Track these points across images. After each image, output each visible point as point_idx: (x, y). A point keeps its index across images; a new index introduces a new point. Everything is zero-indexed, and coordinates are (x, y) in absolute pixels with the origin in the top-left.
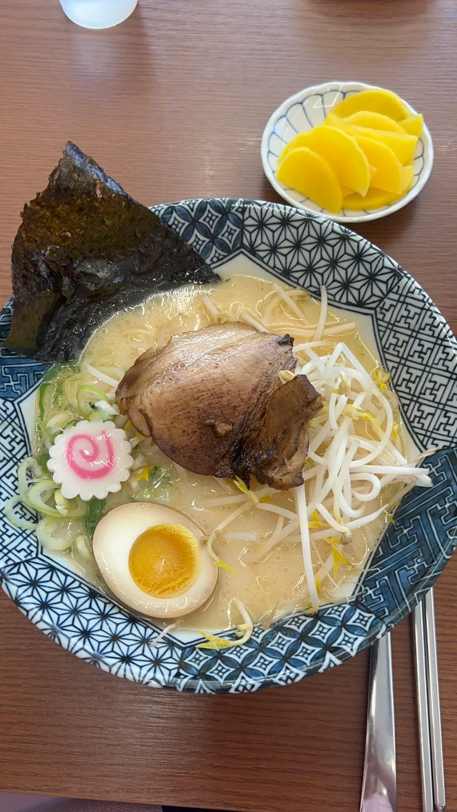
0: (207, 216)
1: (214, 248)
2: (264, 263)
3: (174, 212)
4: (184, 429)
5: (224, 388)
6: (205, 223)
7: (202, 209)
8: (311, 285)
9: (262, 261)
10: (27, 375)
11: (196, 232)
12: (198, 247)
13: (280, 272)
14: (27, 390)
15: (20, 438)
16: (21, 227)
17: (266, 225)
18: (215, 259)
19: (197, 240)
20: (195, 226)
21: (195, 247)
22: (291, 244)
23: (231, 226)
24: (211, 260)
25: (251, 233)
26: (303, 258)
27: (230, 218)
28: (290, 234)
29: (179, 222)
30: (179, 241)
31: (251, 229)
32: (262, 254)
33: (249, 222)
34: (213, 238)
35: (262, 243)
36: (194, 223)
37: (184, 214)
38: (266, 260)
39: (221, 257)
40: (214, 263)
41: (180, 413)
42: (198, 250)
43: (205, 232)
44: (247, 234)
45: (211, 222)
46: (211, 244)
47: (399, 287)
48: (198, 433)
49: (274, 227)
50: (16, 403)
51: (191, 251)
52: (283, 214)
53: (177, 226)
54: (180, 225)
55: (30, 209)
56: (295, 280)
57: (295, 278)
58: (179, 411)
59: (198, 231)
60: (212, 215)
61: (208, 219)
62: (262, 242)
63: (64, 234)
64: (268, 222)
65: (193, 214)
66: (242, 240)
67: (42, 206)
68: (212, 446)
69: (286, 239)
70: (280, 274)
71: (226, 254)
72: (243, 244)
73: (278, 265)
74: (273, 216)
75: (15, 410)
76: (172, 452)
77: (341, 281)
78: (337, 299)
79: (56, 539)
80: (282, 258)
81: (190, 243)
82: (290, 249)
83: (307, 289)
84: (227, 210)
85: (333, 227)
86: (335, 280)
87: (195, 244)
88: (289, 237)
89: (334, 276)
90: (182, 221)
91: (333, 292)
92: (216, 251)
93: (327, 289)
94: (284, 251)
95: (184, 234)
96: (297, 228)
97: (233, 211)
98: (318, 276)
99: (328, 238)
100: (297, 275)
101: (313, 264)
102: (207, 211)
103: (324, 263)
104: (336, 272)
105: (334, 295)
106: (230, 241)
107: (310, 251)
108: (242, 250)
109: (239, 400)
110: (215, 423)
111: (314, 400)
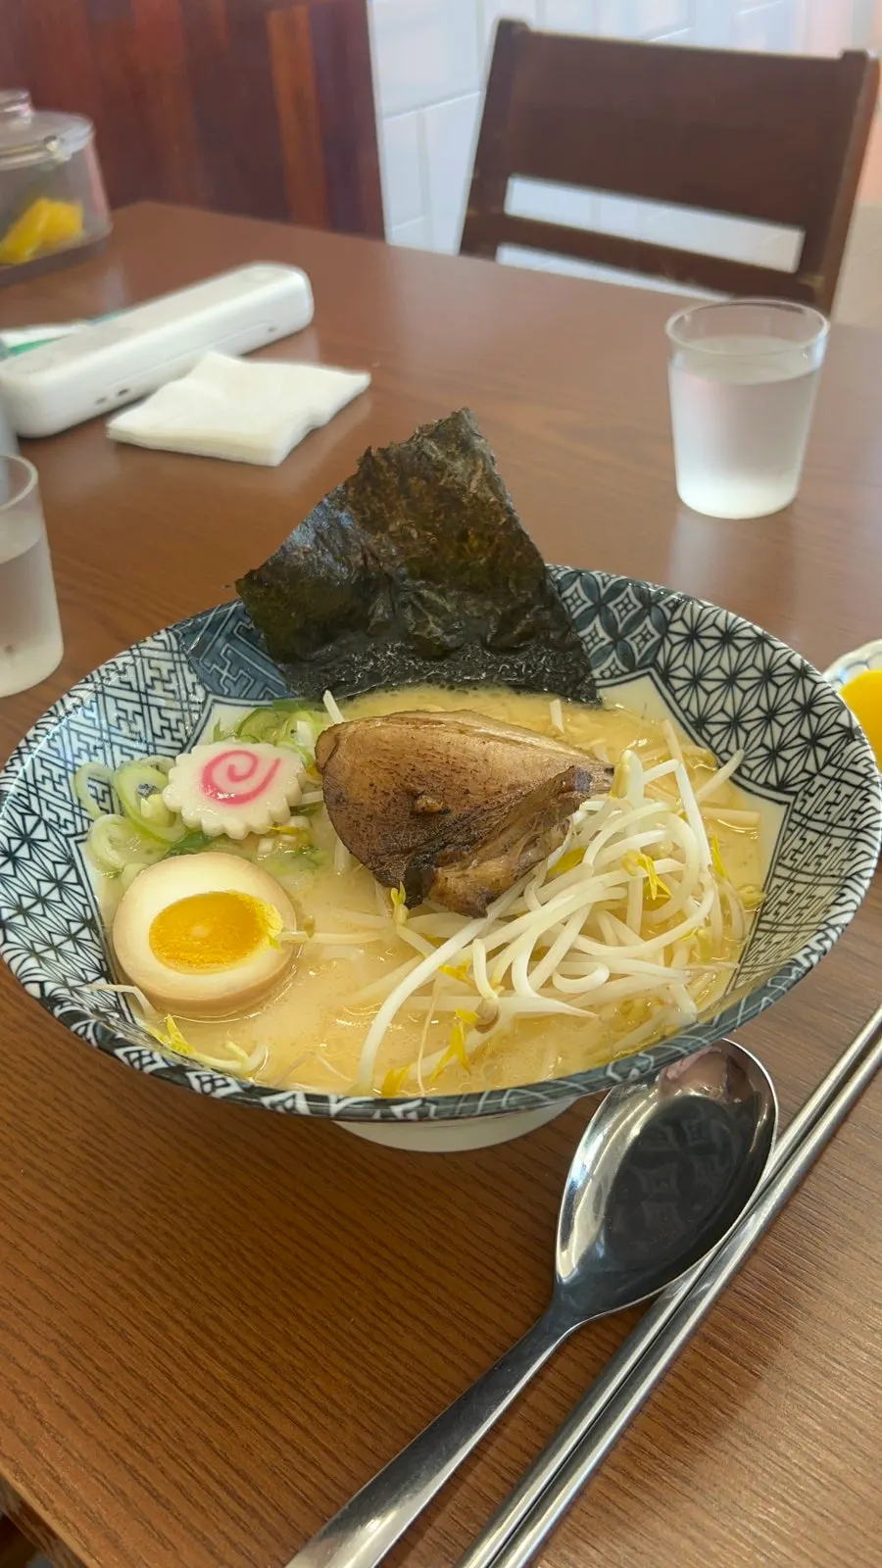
0: (622, 602)
1: (614, 655)
2: (675, 699)
3: (578, 581)
4: (374, 781)
5: (471, 766)
6: (615, 611)
7: (616, 590)
8: (726, 751)
9: (673, 695)
10: (252, 681)
11: (597, 621)
12: (591, 645)
13: (692, 719)
14: (238, 698)
15: (180, 735)
16: (353, 477)
17: (698, 638)
18: (607, 674)
19: (593, 634)
20: (598, 612)
21: (587, 644)
22: (723, 676)
23: (650, 627)
24: (602, 673)
25: (673, 645)
26: (732, 702)
27: (653, 614)
28: (727, 659)
29: (579, 597)
30: (567, 625)
31: (675, 639)
32: (677, 684)
33: (678, 627)
34: (617, 639)
35: (684, 666)
36: (599, 607)
37: (591, 588)
38: (679, 695)
39: (617, 672)
40: (604, 678)
41: (385, 761)
42: (589, 651)
43: (610, 627)
44: (668, 646)
45: (624, 612)
46: (611, 647)
47: (842, 755)
48: (390, 798)
49: (708, 643)
50: (211, 697)
51: (579, 643)
52: (729, 625)
53: (574, 602)
54: (579, 602)
55: (373, 459)
56: (708, 738)
57: (710, 734)
58: (385, 757)
59: (601, 621)
60: (630, 602)
61: (620, 607)
62: (685, 662)
63: (408, 528)
64: (703, 634)
66: (657, 654)
67: (391, 465)
68: (397, 826)
69: (719, 667)
70: (690, 723)
71: (625, 670)
72: (657, 662)
73: (694, 709)
74: (714, 625)
75: (204, 703)
76: (336, 801)
77: (771, 747)
78: (753, 777)
79: (113, 848)
80: (703, 697)
81: (582, 634)
82: (719, 684)
83: (718, 754)
84: (653, 601)
85: (790, 658)
86: (762, 745)
87: (588, 639)
88: (725, 664)
89: (763, 739)
90: (584, 597)
91: (752, 764)
92: (614, 661)
93: (745, 758)
94: (709, 686)
95: (579, 616)
96: (740, 651)
97: (661, 604)
98: (742, 736)
99: (776, 673)
100: (713, 729)
101: (742, 714)
102: (623, 596)
103: (758, 713)
104: (769, 730)
105: (751, 770)
106: (640, 651)
107: (745, 692)
108: (652, 670)
109: (481, 787)
110: (422, 793)
111: (571, 789)
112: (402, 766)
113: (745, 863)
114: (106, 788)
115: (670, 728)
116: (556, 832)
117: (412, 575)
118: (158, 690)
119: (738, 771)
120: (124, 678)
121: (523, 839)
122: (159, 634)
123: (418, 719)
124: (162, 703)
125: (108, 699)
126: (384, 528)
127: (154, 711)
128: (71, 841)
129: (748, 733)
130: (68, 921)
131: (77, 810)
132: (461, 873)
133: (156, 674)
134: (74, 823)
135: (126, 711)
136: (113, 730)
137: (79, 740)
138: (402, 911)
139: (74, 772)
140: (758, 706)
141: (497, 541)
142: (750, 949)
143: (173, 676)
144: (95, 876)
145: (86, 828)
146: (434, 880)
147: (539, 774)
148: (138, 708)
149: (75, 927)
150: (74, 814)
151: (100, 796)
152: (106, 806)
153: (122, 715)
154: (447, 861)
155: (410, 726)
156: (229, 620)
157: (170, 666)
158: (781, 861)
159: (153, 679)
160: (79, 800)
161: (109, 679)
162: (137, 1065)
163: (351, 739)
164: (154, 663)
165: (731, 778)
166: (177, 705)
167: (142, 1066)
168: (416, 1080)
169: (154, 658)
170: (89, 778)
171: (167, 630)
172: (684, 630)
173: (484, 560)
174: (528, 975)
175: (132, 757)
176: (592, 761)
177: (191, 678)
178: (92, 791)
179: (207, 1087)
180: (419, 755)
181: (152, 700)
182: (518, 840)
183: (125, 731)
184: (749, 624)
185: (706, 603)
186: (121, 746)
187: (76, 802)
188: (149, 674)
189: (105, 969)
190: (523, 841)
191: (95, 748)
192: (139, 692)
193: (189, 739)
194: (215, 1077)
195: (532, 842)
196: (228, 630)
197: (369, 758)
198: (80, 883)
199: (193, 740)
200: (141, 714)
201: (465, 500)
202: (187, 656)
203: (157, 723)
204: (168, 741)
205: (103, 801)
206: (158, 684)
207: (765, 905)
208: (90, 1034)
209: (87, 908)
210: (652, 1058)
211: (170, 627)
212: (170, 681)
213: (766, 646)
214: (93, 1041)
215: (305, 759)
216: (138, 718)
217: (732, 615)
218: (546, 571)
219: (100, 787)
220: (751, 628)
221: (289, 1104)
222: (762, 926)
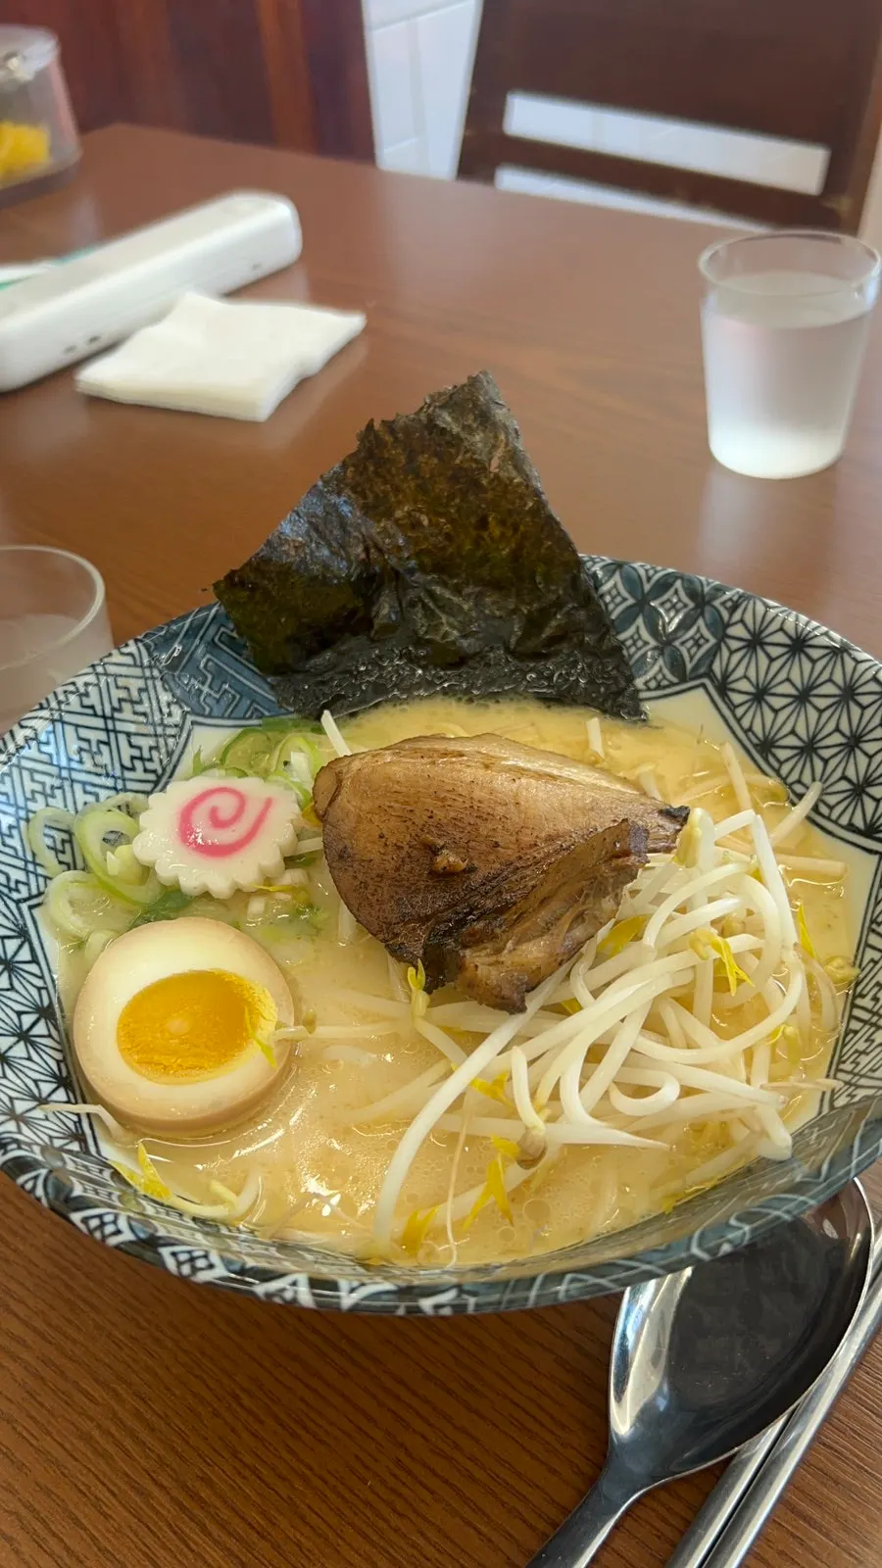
0: (670, 599)
1: (660, 662)
2: (734, 716)
3: (618, 574)
4: (385, 832)
5: (500, 811)
6: (662, 611)
7: (664, 585)
8: (799, 781)
9: (733, 713)
10: (238, 697)
11: (640, 621)
12: (633, 649)
13: (755, 741)
14: (222, 717)
15: (154, 765)
16: (352, 456)
17: (762, 644)
18: (653, 684)
19: (636, 637)
20: (641, 611)
21: (628, 648)
22: (793, 692)
23: (704, 631)
24: (646, 683)
25: (732, 652)
26: (804, 723)
27: (707, 615)
28: (799, 672)
29: (619, 594)
30: (604, 626)
31: (735, 645)
32: (737, 698)
33: (737, 631)
34: (665, 644)
35: (745, 677)
36: (643, 604)
37: (633, 583)
38: (739, 712)
39: (665, 683)
40: (649, 689)
41: (396, 805)
42: (631, 656)
43: (656, 628)
44: (725, 653)
45: (673, 613)
46: (657, 652)
48: (403, 854)
49: (774, 651)
50: (190, 718)
51: (617, 649)
52: (800, 630)
53: (613, 598)
54: (618, 599)
55: (377, 436)
56: (776, 765)
57: (778, 760)
58: (396, 801)
59: (645, 622)
60: (680, 600)
61: (668, 606)
62: (747, 673)
63: (418, 514)
64: (768, 640)
65: (647, 587)
66: (712, 662)
67: (396, 439)
68: (413, 888)
69: (788, 680)
71: (675, 680)
72: (712, 671)
73: (758, 728)
74: (781, 629)
75: (181, 726)
76: (339, 856)
77: (855, 780)
78: (834, 816)
79: (74, 912)
80: (769, 715)
81: (622, 637)
82: (789, 700)
83: (790, 786)
84: (707, 599)
85: (877, 672)
86: (844, 777)
87: (629, 643)
88: (795, 676)
89: (845, 769)
90: (625, 594)
91: (832, 800)
92: (661, 670)
93: (824, 792)
94: (777, 703)
95: (618, 618)
96: (814, 662)
97: (717, 603)
98: (819, 765)
99: (860, 690)
100: (782, 754)
101: (818, 738)
102: (672, 591)
103: (837, 739)
104: (852, 760)
105: (831, 808)
106: (691, 658)
107: (821, 712)
108: (706, 681)
109: (513, 839)
110: (442, 847)
111: (626, 853)
112: (417, 812)
113: (829, 926)
114: (65, 836)
115: (731, 753)
116: (607, 903)
117: (422, 568)
118: (127, 712)
119: (815, 809)
120: (86, 702)
121: (568, 914)
122: (127, 645)
123: (435, 751)
124: (132, 728)
125: (67, 727)
126: (388, 514)
127: (122, 738)
128: (24, 906)
129: (826, 762)
130: (19, 1014)
131: (31, 867)
132: (493, 959)
133: (123, 694)
134: (27, 884)
135: (88, 741)
136: (74, 765)
137: (33, 780)
138: (421, 999)
139: (28, 820)
140: (837, 729)
141: (522, 528)
142: (844, 1045)
143: (144, 696)
144: (55, 950)
145: (42, 889)
146: (461, 967)
147: (582, 821)
148: (103, 736)
149: (27, 1020)
150: (28, 872)
151: (59, 847)
152: (67, 858)
153: (85, 745)
154: (476, 941)
155: (426, 760)
156: (210, 624)
157: (141, 683)
158: (874, 926)
159: (120, 700)
160: (34, 855)
161: (68, 704)
162: (98, 1235)
163: (356, 779)
164: (121, 682)
165: (808, 818)
166: (150, 730)
167: (104, 1237)
168: (445, 1227)
169: (121, 676)
170: (46, 826)
171: (136, 641)
172: (745, 635)
173: (507, 550)
174: (580, 1091)
175: (97, 796)
176: (643, 800)
177: (165, 697)
178: (49, 842)
179: (186, 1270)
180: (438, 798)
181: (120, 726)
182: (562, 915)
183: (88, 765)
184: (824, 629)
185: (771, 603)
186: (84, 783)
187: (30, 858)
188: (116, 694)
189: (64, 1074)
190: (569, 916)
191: (52, 787)
192: (104, 717)
193: (164, 769)
194: (196, 1254)
195: (580, 918)
196: (208, 637)
197: (378, 803)
198: (35, 960)
199: (169, 770)
200: (107, 744)
201: (484, 482)
202: (161, 672)
203: (127, 752)
204: (139, 774)
205: (63, 852)
206: (126, 706)
207: (857, 984)
208: (40, 1192)
209: (44, 992)
210: (747, 1228)
211: (139, 637)
212: (140, 702)
213: (846, 657)
214: (44, 1201)
215: (301, 797)
216: (104, 748)
217: (803, 618)
218: (580, 563)
219: (59, 836)
220: (826, 634)
221: (288, 1295)
222: (857, 1012)
